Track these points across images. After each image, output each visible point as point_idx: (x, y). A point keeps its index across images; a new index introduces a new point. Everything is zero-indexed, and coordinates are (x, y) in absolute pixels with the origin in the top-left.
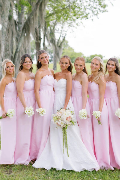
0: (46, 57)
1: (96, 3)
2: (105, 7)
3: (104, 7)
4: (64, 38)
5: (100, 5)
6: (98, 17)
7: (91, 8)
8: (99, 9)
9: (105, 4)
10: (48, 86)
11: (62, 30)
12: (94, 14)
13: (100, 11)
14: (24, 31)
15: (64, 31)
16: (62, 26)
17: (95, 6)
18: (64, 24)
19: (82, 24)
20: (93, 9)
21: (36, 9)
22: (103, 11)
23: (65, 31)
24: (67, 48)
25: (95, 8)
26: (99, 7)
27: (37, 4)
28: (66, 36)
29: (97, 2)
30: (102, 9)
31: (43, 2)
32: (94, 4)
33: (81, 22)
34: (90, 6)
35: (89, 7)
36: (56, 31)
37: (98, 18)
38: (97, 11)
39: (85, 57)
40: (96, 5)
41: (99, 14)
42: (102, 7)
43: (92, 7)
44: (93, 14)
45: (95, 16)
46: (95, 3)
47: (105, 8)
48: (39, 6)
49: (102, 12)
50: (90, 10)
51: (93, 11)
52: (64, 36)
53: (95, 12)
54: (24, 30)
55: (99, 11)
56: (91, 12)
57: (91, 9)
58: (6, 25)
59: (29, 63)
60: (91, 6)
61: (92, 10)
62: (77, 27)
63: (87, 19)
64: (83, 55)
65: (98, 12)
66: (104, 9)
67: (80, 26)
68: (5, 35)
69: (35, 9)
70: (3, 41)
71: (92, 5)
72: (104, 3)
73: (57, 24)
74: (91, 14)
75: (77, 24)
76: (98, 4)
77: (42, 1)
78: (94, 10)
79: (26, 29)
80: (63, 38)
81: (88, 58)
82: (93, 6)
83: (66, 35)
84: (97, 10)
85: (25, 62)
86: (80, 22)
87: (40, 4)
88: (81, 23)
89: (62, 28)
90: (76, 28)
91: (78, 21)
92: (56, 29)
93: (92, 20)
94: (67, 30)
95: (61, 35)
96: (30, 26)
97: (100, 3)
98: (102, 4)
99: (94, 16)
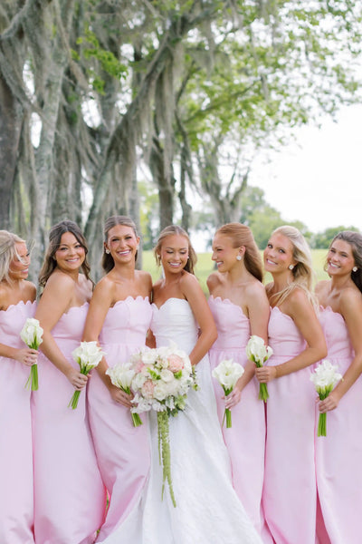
0: (128, 238)
1: (330, 79)
2: (355, 89)
3: (352, 88)
4: (245, 178)
5: (340, 85)
6: (335, 118)
7: (315, 91)
8: (338, 95)
9: (356, 79)
10: (128, 331)
11: (237, 159)
12: (325, 111)
13: (342, 101)
14: (113, 157)
15: (244, 159)
16: (237, 145)
17: (326, 86)
18: (243, 141)
19: (296, 139)
20: (320, 95)
21: (147, 91)
22: (351, 102)
23: (248, 160)
24: (262, 210)
25: (326, 93)
26: (337, 89)
27: (149, 77)
28: (249, 175)
29: (331, 76)
30: (346, 95)
31: (167, 70)
32: (323, 79)
33: (292, 135)
34: (313, 87)
35: (310, 91)
36: (220, 160)
37: (335, 121)
38: (333, 101)
39: (312, 234)
40: (331, 84)
41: (337, 109)
42: (346, 88)
43: (318, 90)
44: (321, 110)
45: (328, 114)
46: (326, 79)
47: (356, 92)
48: (154, 83)
49: (346, 103)
50: (313, 97)
51: (322, 101)
52: (243, 173)
53: (327, 104)
54: (113, 152)
55: (337, 100)
56: (315, 104)
57: (315, 95)
58: (50, 137)
59: (74, 251)
60: (317, 87)
61: (319, 99)
62: (282, 148)
63: (303, 125)
64: (306, 227)
65: (334, 104)
66: (353, 94)
67: (288, 144)
68: (49, 167)
69: (144, 93)
70: (41, 183)
71: (319, 85)
72: (353, 78)
73: (225, 141)
74: (316, 110)
75: (280, 141)
76: (334, 79)
77: (164, 69)
78: (325, 98)
79: (117, 149)
80: (242, 179)
81: (319, 235)
82: (320, 88)
83: (248, 172)
84: (332, 97)
85: (62, 247)
86: (288, 134)
87: (157, 77)
88: (292, 138)
89: (239, 151)
90: (278, 151)
91: (283, 131)
92: (221, 155)
93: (319, 126)
94: (253, 157)
95: (237, 172)
96: (129, 140)
97: (341, 78)
98: (348, 80)
99: (323, 113)
